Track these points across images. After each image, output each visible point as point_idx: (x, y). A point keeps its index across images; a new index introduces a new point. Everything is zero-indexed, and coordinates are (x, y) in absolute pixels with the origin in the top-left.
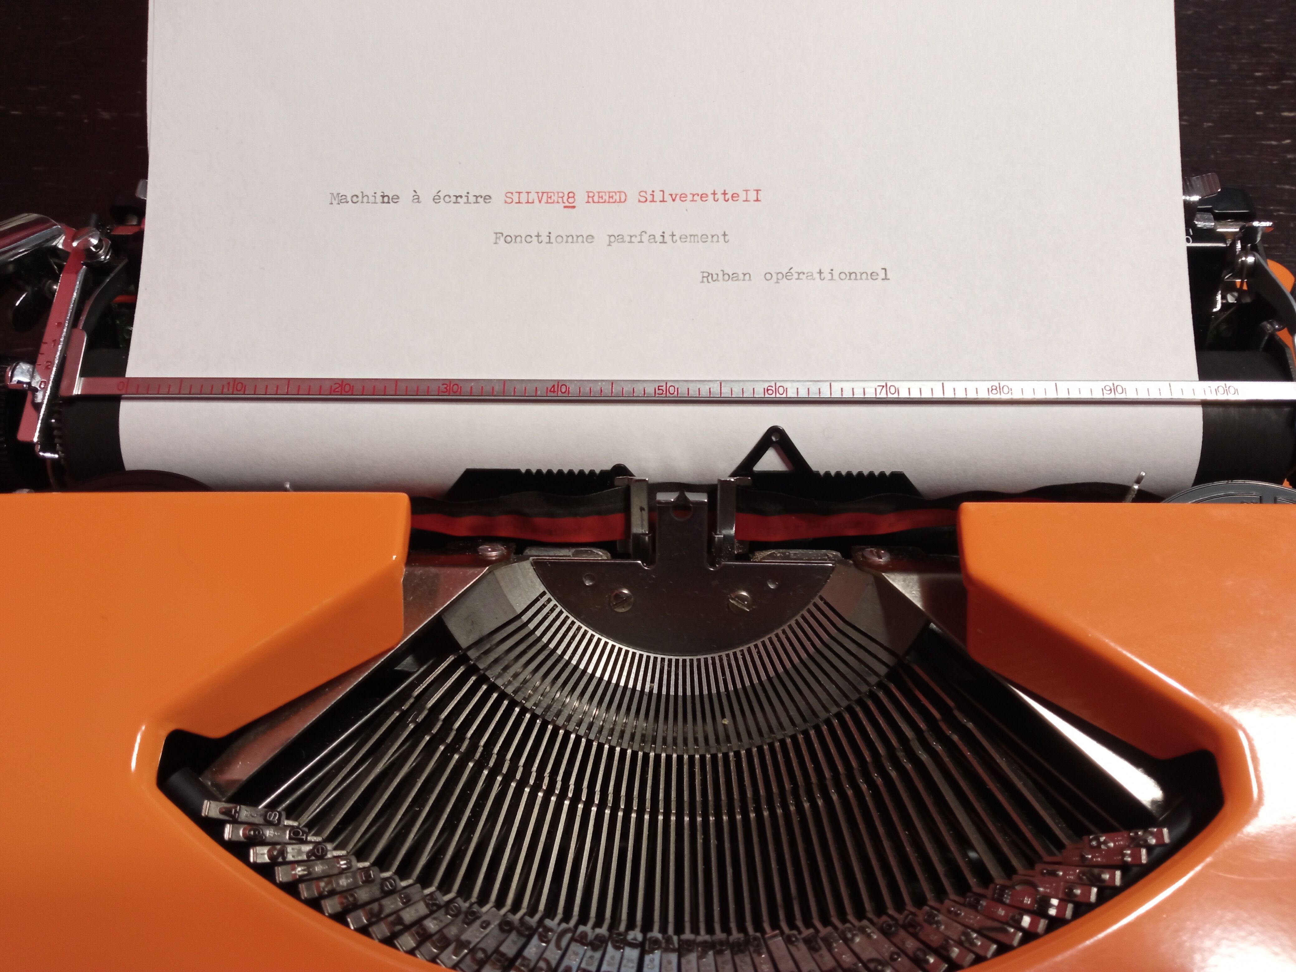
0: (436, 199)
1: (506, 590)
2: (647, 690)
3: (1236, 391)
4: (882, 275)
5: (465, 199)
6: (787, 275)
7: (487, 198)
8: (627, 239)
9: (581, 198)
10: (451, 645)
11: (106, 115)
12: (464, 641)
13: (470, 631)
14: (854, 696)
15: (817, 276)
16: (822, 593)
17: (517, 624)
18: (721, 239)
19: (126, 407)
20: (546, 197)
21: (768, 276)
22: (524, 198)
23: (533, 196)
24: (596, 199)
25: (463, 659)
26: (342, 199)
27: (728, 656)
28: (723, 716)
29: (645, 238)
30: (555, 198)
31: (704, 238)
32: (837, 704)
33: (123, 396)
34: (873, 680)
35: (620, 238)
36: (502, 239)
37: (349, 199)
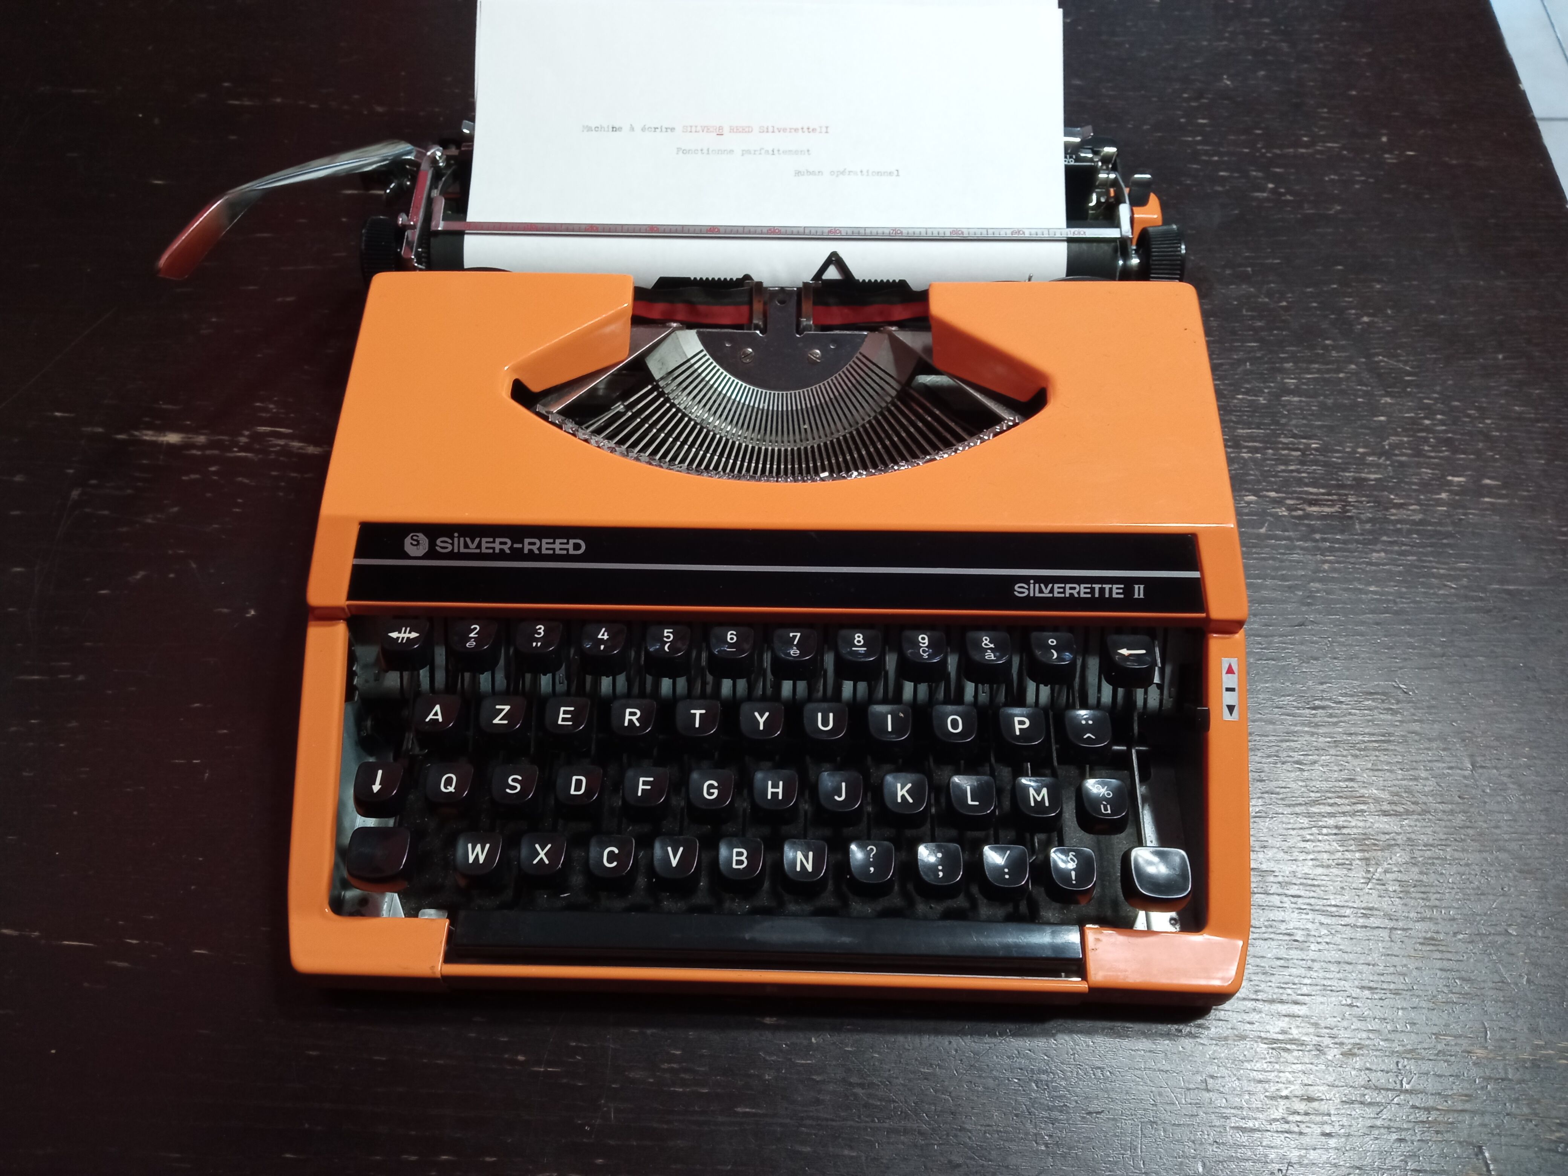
0: (643, 129)
1: (682, 343)
2: (761, 407)
3: (1085, 233)
4: (896, 173)
5: (659, 130)
6: (843, 173)
7: (673, 129)
8: (753, 152)
9: (726, 130)
10: (648, 378)
11: (380, 109)
12: (657, 376)
13: (661, 369)
14: (878, 410)
15: (859, 173)
16: (862, 350)
17: (688, 364)
18: (806, 152)
19: (467, 238)
20: (706, 129)
21: (832, 173)
22: (694, 129)
23: (699, 128)
24: (735, 130)
25: (656, 388)
26: (589, 129)
27: (808, 391)
28: (804, 424)
29: (763, 152)
30: (711, 129)
31: (796, 152)
32: (869, 416)
33: (467, 232)
34: (889, 399)
35: (749, 152)
36: (681, 152)
37: (593, 128)
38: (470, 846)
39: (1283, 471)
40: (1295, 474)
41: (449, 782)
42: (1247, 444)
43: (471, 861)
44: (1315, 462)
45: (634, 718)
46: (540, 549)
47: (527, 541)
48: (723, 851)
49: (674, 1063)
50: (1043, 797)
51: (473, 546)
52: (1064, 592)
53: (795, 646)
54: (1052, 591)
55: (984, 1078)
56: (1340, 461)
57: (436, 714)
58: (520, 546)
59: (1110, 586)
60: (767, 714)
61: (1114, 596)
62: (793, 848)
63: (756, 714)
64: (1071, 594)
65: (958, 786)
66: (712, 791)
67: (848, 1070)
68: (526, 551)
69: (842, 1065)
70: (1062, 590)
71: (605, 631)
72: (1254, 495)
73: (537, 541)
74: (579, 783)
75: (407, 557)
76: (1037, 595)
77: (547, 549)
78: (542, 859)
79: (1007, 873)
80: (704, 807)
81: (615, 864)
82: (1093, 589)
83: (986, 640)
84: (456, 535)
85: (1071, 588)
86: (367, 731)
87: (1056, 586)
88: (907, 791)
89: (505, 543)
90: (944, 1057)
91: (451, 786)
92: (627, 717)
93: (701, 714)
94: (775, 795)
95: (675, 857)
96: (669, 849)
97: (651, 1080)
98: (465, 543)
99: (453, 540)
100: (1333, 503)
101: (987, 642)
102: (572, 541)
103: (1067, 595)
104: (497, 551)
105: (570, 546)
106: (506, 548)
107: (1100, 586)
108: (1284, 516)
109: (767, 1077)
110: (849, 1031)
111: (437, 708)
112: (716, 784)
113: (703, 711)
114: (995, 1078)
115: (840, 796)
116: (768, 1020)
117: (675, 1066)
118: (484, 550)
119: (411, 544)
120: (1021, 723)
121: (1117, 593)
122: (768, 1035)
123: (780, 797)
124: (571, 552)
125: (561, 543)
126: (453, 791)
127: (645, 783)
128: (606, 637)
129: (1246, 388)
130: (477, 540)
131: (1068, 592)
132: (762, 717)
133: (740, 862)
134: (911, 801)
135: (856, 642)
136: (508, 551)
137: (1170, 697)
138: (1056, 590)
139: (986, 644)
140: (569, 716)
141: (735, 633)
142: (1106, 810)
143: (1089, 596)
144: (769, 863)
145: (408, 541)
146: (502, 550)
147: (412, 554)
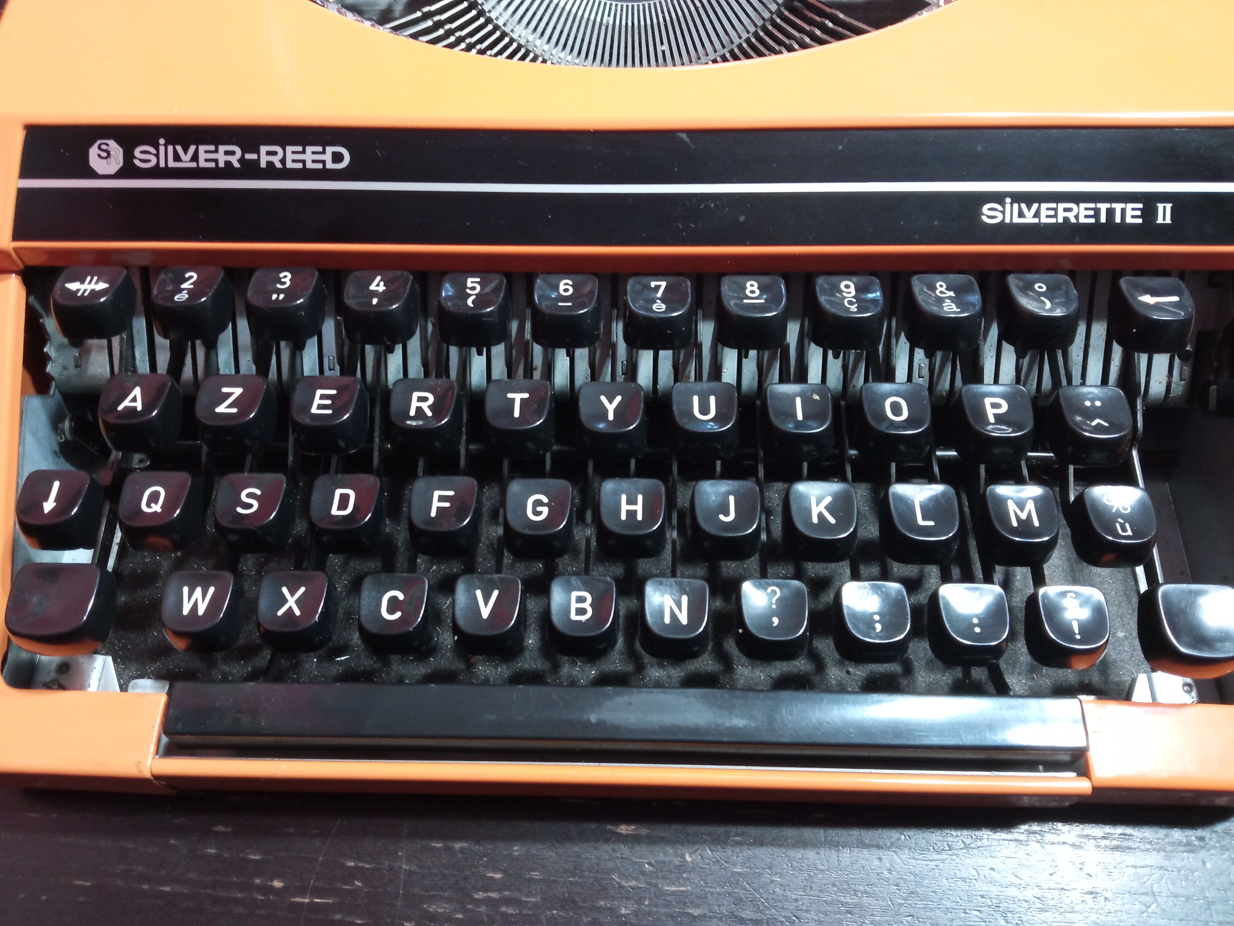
38: (186, 590)
41: (154, 498)
43: (186, 612)
45: (425, 406)
46: (283, 161)
47: (264, 149)
48: (557, 595)
49: (492, 891)
50: (1029, 515)
51: (186, 158)
52: (1055, 216)
53: (659, 299)
54: (1037, 215)
55: (932, 910)
57: (134, 400)
58: (254, 156)
59: (1123, 205)
60: (619, 399)
61: (1129, 220)
62: (659, 590)
63: (603, 399)
64: (1066, 219)
65: (901, 499)
66: (539, 509)
67: (738, 901)
68: (263, 165)
69: (729, 893)
70: (1052, 213)
71: (381, 280)
73: (278, 149)
74: (344, 499)
75: (93, 174)
76: (1017, 220)
77: (294, 161)
78: (290, 608)
79: (976, 625)
80: (527, 532)
81: (398, 614)
82: (1097, 211)
83: (941, 286)
84: (162, 141)
85: (1066, 210)
86: (65, 435)
87: (1044, 206)
88: (826, 508)
89: (233, 153)
90: (873, 881)
91: (156, 503)
92: (415, 404)
93: (522, 400)
94: (631, 514)
95: (486, 603)
96: (479, 593)
97: (460, 916)
98: (176, 153)
99: (158, 150)
101: (943, 289)
102: (330, 150)
103: (1060, 220)
104: (221, 164)
105: (328, 157)
106: (235, 161)
107: (1108, 205)
109: (623, 911)
110: (739, 844)
111: (137, 391)
112: (545, 500)
113: (526, 396)
114: (947, 910)
115: (727, 514)
116: (624, 829)
117: (493, 895)
118: (203, 164)
119: (99, 156)
120: (995, 406)
121: (1133, 217)
122: (624, 850)
123: (640, 517)
124: (330, 165)
125: (313, 153)
126: (159, 510)
127: (441, 499)
128: (382, 288)
130: (192, 149)
131: (1061, 215)
132: (611, 402)
133: (581, 611)
134: (832, 521)
135: (748, 292)
136: (237, 165)
137: (1181, 380)
138: (1044, 213)
139: (941, 292)
140: (329, 402)
141: (571, 283)
142: (1124, 529)
143: (1092, 221)
144: (622, 613)
145: (94, 151)
146: (228, 164)
147: (100, 171)
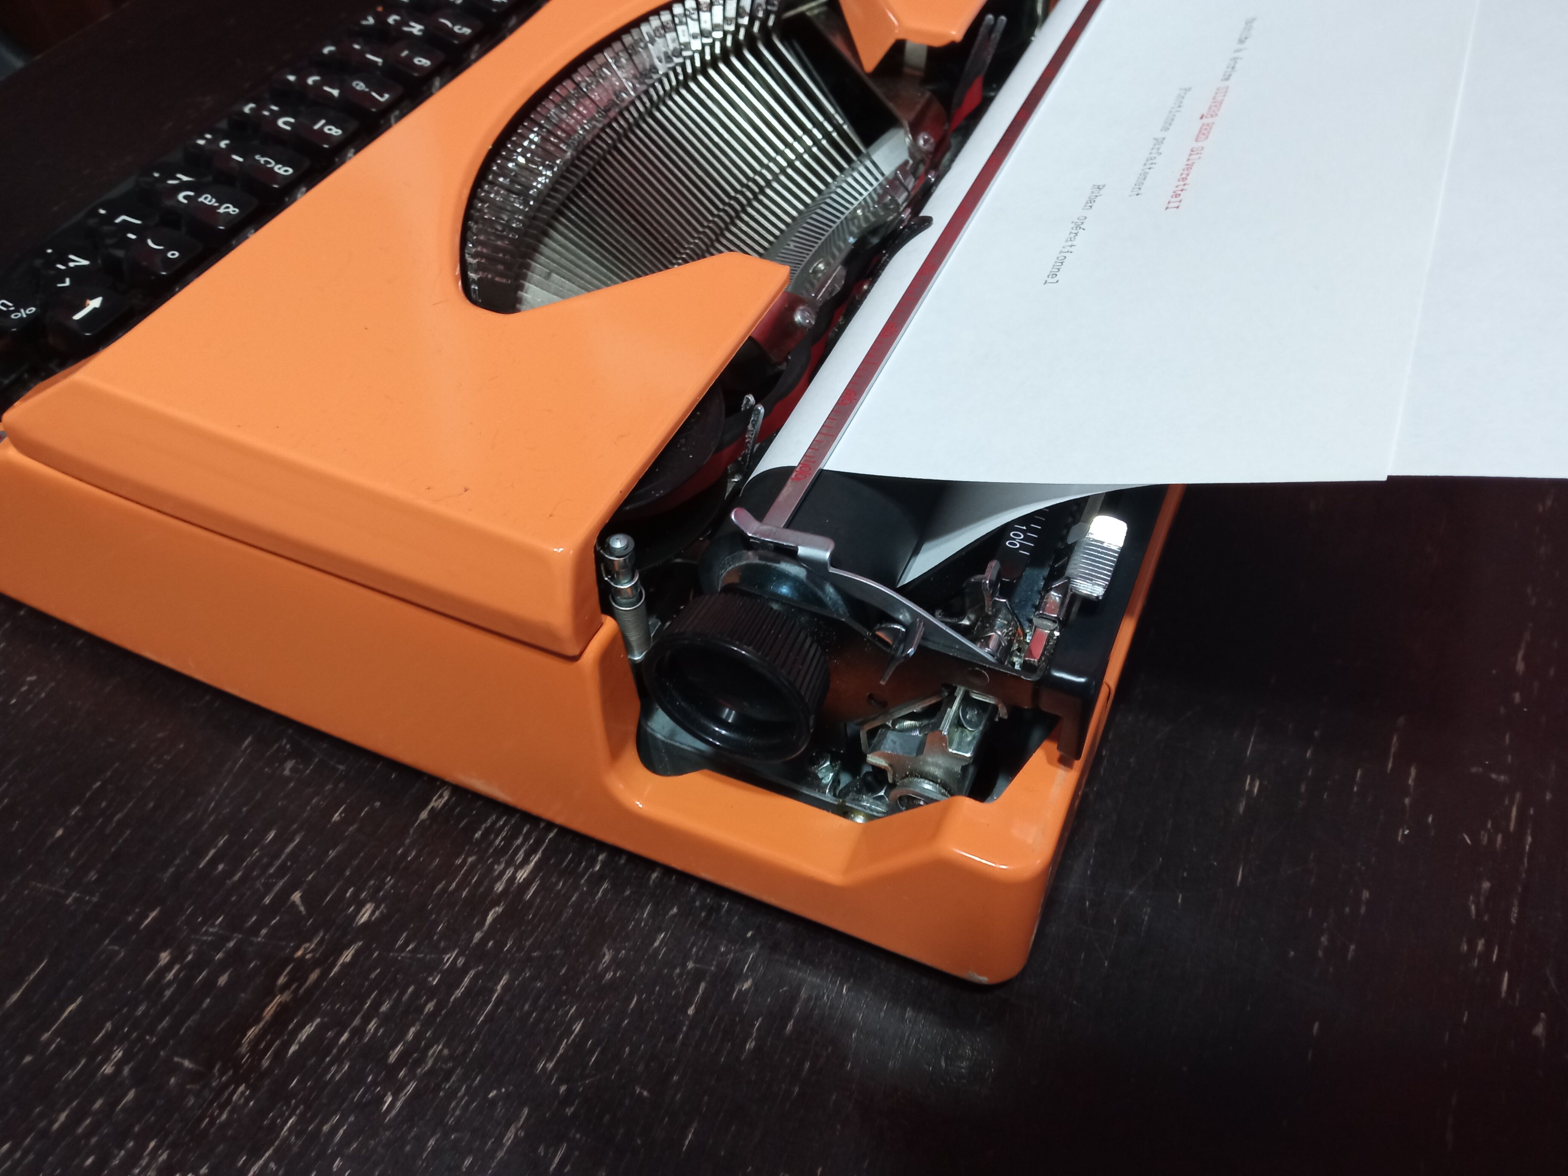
39: (377, 1004)
40: (357, 1022)
42: (472, 973)
44: (354, 1080)
56: (326, 1128)
72: (367, 923)
100: (256, 1052)
108: (297, 948)
129: (591, 1052)
